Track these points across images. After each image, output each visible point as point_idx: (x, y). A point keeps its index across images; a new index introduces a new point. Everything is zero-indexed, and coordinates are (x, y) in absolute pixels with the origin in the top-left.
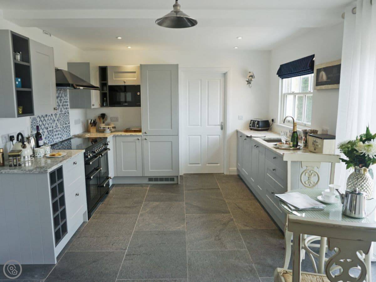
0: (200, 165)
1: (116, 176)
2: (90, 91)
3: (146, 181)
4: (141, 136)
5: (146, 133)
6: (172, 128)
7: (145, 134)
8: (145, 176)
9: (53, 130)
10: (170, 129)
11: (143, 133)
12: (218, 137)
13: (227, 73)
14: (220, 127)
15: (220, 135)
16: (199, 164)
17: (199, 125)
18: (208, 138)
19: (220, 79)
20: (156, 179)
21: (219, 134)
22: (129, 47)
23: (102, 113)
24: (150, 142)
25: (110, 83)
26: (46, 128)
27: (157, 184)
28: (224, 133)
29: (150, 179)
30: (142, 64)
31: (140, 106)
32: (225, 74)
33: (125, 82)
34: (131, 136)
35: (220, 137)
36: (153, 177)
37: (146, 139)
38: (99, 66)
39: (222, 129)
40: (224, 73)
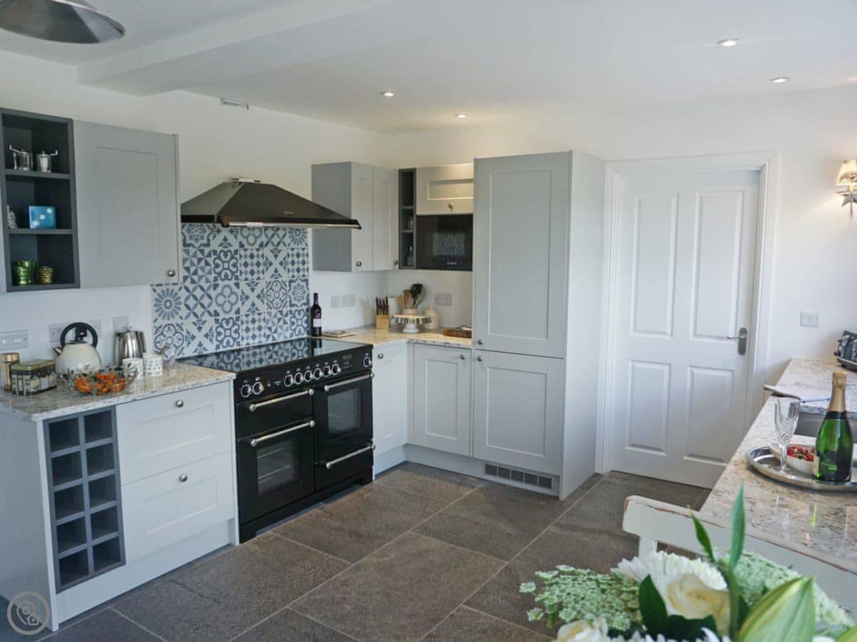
0: (663, 454)
1: (411, 442)
2: (351, 231)
3: (479, 472)
4: (471, 349)
5: (480, 343)
6: (547, 338)
7: (478, 346)
8: (475, 457)
9: (238, 319)
10: (544, 340)
11: (474, 343)
12: (727, 375)
13: (763, 167)
14: (734, 345)
15: (733, 371)
16: (660, 450)
17: (664, 333)
18: (693, 374)
19: (744, 192)
20: (504, 472)
21: (732, 368)
22: (462, 116)
23: (415, 283)
24: (490, 368)
25: (421, 210)
26: (213, 313)
27: (504, 486)
28: (748, 366)
29: (490, 469)
30: (478, 157)
31: (470, 269)
32: (759, 173)
33: (451, 207)
34: (446, 346)
35: (733, 375)
36: (497, 466)
37: (480, 360)
38: (398, 168)
39: (742, 349)
40: (755, 169)
